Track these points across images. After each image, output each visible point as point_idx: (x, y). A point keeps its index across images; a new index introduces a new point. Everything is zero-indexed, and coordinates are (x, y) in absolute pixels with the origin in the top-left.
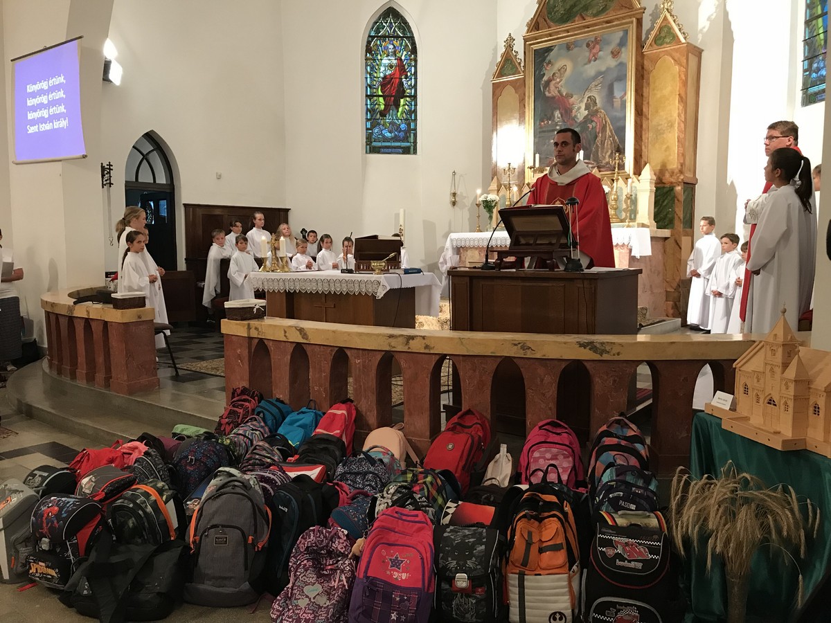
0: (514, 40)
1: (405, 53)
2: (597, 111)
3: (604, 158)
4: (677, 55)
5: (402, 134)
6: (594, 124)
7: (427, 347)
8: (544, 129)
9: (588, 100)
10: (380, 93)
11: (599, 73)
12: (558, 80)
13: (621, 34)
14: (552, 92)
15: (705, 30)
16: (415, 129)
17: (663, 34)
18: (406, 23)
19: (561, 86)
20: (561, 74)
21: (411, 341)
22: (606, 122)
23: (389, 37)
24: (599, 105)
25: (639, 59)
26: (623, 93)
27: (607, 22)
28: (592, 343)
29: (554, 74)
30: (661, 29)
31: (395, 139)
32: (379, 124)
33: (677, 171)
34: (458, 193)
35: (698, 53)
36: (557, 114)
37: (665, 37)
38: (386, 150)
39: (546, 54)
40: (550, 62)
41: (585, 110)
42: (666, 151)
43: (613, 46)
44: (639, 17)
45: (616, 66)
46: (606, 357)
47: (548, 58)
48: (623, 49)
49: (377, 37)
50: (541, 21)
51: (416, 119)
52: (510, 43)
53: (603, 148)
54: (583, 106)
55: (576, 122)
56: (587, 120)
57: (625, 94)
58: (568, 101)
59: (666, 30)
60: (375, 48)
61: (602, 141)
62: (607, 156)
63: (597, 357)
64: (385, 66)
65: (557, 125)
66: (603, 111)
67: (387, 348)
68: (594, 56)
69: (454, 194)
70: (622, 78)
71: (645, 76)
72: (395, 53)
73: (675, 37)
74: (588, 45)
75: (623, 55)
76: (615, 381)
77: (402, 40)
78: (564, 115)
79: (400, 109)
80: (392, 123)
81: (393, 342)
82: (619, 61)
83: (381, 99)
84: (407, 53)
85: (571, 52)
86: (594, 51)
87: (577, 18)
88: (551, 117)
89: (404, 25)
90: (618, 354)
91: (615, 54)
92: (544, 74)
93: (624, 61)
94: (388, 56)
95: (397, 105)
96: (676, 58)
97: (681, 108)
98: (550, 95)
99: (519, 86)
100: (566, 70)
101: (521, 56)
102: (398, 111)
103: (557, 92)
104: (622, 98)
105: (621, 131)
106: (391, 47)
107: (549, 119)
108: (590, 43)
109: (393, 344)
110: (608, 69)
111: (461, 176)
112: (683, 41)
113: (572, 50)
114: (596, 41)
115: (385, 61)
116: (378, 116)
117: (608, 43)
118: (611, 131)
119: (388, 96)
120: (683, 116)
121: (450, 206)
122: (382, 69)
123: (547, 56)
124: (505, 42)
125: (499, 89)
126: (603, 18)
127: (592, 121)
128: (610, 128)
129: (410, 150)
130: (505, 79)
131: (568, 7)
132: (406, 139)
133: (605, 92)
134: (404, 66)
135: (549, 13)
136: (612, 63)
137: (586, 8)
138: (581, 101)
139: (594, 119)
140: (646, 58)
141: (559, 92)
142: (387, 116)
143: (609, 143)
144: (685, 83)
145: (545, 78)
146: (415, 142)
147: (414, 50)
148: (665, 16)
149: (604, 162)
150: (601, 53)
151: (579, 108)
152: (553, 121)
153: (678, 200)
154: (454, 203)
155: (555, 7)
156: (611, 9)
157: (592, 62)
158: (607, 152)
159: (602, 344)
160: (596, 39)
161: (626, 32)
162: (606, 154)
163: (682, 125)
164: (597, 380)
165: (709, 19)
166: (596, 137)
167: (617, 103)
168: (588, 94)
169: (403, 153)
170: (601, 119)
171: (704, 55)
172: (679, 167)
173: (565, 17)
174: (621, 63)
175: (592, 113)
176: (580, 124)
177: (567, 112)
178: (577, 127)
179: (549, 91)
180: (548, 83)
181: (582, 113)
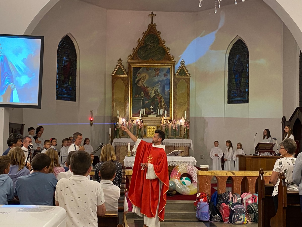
0: (122, 61)
4: (187, 80)
5: (70, 92)
6: (157, 99)
9: (155, 90)
10: (62, 73)
12: (143, 81)
14: (140, 84)
16: (75, 90)
18: (73, 43)
19: (144, 83)
20: (144, 78)
24: (159, 93)
27: (163, 64)
29: (141, 78)
30: (181, 70)
31: (68, 94)
32: (61, 87)
36: (142, 93)
37: (182, 73)
38: (64, 99)
40: (139, 73)
43: (164, 72)
44: (174, 64)
49: (62, 47)
50: (135, 57)
51: (76, 86)
53: (161, 108)
55: (150, 97)
56: (154, 97)
57: (169, 90)
58: (147, 89)
61: (160, 106)
66: (161, 95)
68: (157, 74)
69: (92, 121)
70: (168, 84)
71: (176, 85)
72: (68, 56)
73: (185, 74)
74: (155, 70)
75: (168, 76)
78: (145, 94)
79: (70, 81)
80: (67, 87)
83: (62, 76)
85: (148, 71)
86: (157, 73)
87: (150, 59)
88: (140, 94)
91: (165, 75)
94: (65, 56)
95: (69, 79)
97: (188, 98)
98: (139, 86)
99: (125, 79)
100: (146, 77)
103: (142, 85)
107: (139, 95)
108: (156, 69)
112: (189, 76)
114: (158, 70)
115: (65, 59)
118: (164, 103)
119: (65, 74)
120: (189, 101)
122: (64, 62)
123: (138, 71)
124: (118, 61)
125: (115, 79)
127: (157, 98)
128: (163, 101)
130: (118, 76)
131: (146, 54)
132: (72, 94)
133: (161, 88)
135: (139, 55)
136: (164, 78)
137: (153, 56)
138: (152, 90)
140: (176, 79)
141: (143, 85)
143: (163, 107)
145: (137, 79)
146: (75, 96)
148: (182, 66)
150: (160, 74)
151: (151, 93)
152: (141, 95)
154: (92, 124)
156: (163, 59)
157: (157, 77)
160: (158, 68)
161: (169, 69)
166: (158, 104)
168: (155, 88)
169: (71, 100)
170: (160, 98)
172: (188, 118)
173: (145, 58)
174: (167, 79)
175: (157, 95)
176: (152, 98)
177: (147, 93)
178: (151, 99)
179: (139, 84)
180: (138, 81)
181: (152, 95)
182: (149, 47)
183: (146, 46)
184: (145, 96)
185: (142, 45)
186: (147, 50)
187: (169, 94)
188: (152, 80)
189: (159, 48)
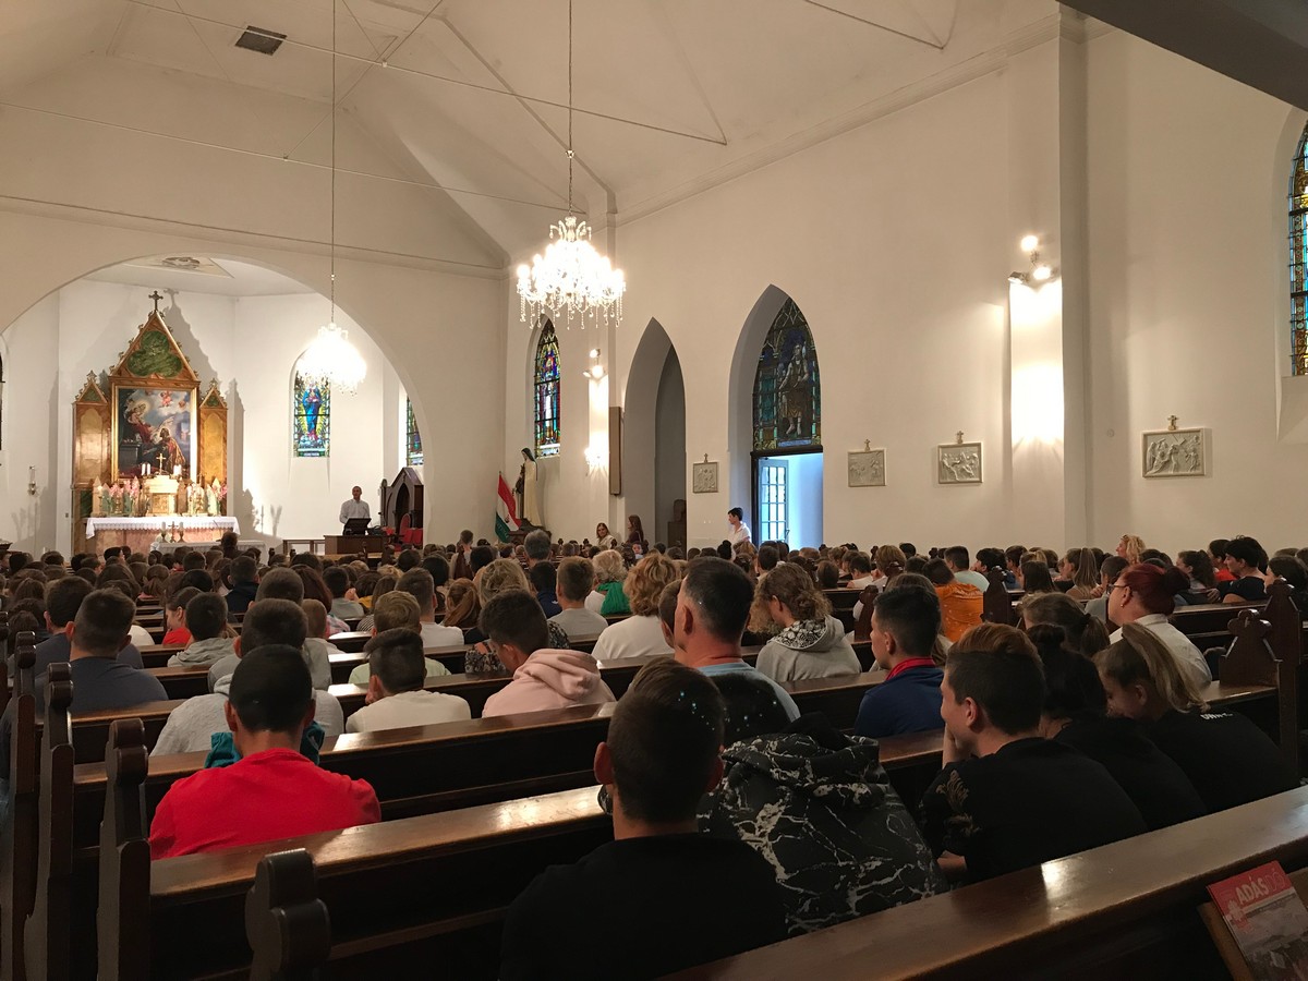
0: (95, 376)
2: (169, 439)
4: (221, 415)
6: (167, 447)
8: (127, 445)
9: (162, 431)
11: (171, 415)
12: (138, 413)
13: (186, 393)
14: (134, 420)
17: (214, 398)
19: (141, 418)
20: (141, 410)
22: (176, 447)
24: (171, 435)
25: (198, 412)
26: (188, 431)
27: (176, 384)
29: (135, 409)
30: (213, 394)
36: (138, 436)
37: (213, 402)
40: (131, 400)
41: (160, 437)
43: (180, 400)
44: (197, 385)
45: (183, 413)
48: (188, 404)
50: (123, 371)
52: (92, 377)
53: (174, 463)
54: (159, 434)
55: (153, 443)
56: (161, 443)
57: (190, 431)
58: (147, 429)
61: (173, 459)
66: (173, 440)
68: (166, 403)
69: (33, 486)
70: (187, 421)
71: (204, 423)
74: (162, 395)
75: (188, 407)
78: (144, 438)
82: (185, 410)
85: (148, 396)
86: (167, 400)
87: (152, 375)
88: (134, 438)
91: (181, 405)
93: (188, 411)
98: (132, 422)
99: (103, 411)
100: (145, 408)
103: (137, 421)
104: (187, 433)
107: (130, 439)
108: (164, 394)
110: (177, 413)
112: (225, 407)
113: (150, 395)
114: (169, 395)
117: (177, 397)
118: (180, 453)
121: (29, 494)
125: (82, 409)
126: (172, 380)
127: (166, 445)
128: (179, 451)
130: (87, 404)
131: (145, 365)
133: (175, 428)
135: (130, 366)
136: (180, 410)
137: (159, 370)
139: (167, 443)
140: (202, 412)
141: (139, 421)
143: (179, 460)
145: (127, 410)
148: (214, 390)
150: (172, 403)
152: (135, 440)
154: (33, 493)
155: (135, 363)
156: (178, 376)
157: (165, 407)
160: (168, 392)
161: (189, 394)
166: (169, 456)
167: (184, 436)
170: (172, 444)
173: (143, 372)
174: (186, 412)
175: (166, 440)
176: (156, 446)
177: (146, 437)
179: (131, 419)
180: (130, 414)
181: (158, 439)
182: (151, 354)
183: (144, 352)
184: (143, 442)
185: (138, 349)
186: (147, 360)
187: (188, 438)
188: (156, 413)
189: (170, 357)
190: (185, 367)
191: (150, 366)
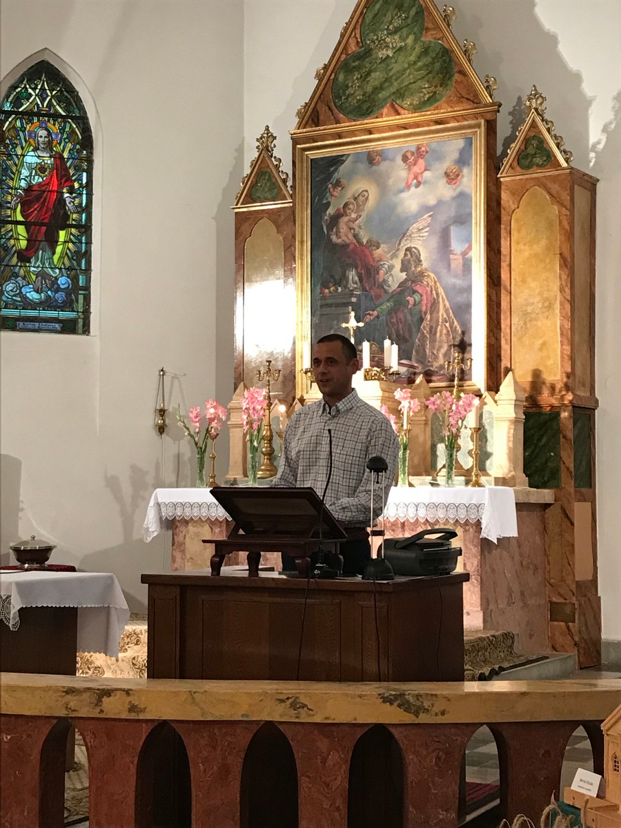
0: (275, 138)
1: (70, 146)
2: (422, 274)
3: (436, 358)
4: (555, 188)
5: (60, 296)
6: (417, 297)
7: (133, 708)
8: (330, 301)
9: (406, 255)
10: (20, 218)
11: (426, 209)
12: (354, 216)
13: (461, 143)
15: (601, 147)
16: (87, 288)
17: (531, 150)
18: (71, 90)
19: (360, 227)
20: (358, 206)
21: (105, 699)
22: (437, 294)
23: (39, 114)
24: (425, 264)
25: (493, 189)
26: (467, 245)
27: (438, 122)
28: (402, 695)
29: (346, 205)
30: (527, 141)
31: (48, 304)
32: (17, 275)
33: (559, 386)
34: (170, 408)
35: (591, 184)
37: (534, 156)
38: (30, 325)
39: (332, 169)
40: (338, 183)
41: (402, 271)
42: (541, 349)
43: (447, 164)
44: (489, 117)
45: (454, 198)
46: (423, 718)
47: (336, 175)
48: (465, 171)
49: (17, 113)
50: (323, 109)
51: (88, 269)
52: (266, 143)
53: (433, 341)
54: (397, 264)
55: (386, 292)
56: (405, 289)
57: (470, 248)
58: (372, 255)
59: (535, 143)
60: (12, 133)
61: (431, 328)
62: (441, 355)
63: (408, 718)
64: (30, 168)
65: (352, 295)
66: (432, 275)
67: (62, 713)
68: (416, 178)
69: (162, 412)
70: (463, 220)
71: (504, 218)
72: (49, 146)
73: (550, 156)
74: (405, 159)
75: (465, 180)
76: (438, 758)
77: (65, 122)
78: (364, 279)
79: (59, 249)
80: (42, 275)
81: (73, 701)
82: (458, 190)
83: (21, 229)
84: (75, 146)
85: (374, 168)
86: (416, 169)
87: (385, 111)
89: (69, 96)
90: (443, 713)
92: (328, 204)
93: (467, 190)
94: (36, 149)
95: (53, 242)
96: (554, 192)
97: (564, 277)
98: (339, 241)
99: (283, 220)
100: (367, 199)
101: (287, 167)
102: (54, 253)
103: (350, 236)
104: (464, 254)
105: (463, 310)
106: (43, 133)
107: (338, 283)
108: (409, 155)
109: (72, 705)
110: (440, 203)
111: (175, 377)
112: (564, 164)
113: (378, 163)
114: (419, 153)
115: (31, 159)
116: (15, 260)
117: (439, 157)
118: (446, 311)
119: (35, 224)
120: (568, 290)
121: (154, 433)
122: (25, 173)
123: (334, 172)
124: (258, 140)
125: (247, 224)
126: (430, 115)
127: (415, 292)
128: (445, 306)
129: (77, 325)
130: (257, 207)
131: (369, 89)
132: (68, 305)
133: (434, 242)
134: (67, 169)
135: (337, 97)
137: (400, 94)
138: (394, 256)
139: (418, 288)
140: (503, 187)
141: (355, 236)
142: (33, 260)
143: (444, 331)
144: (570, 235)
145: (331, 211)
146: (87, 312)
147: (87, 142)
148: (533, 121)
149: (436, 364)
150: (427, 174)
151: (391, 268)
152: (346, 287)
153: (565, 437)
154: (161, 429)
155: (347, 87)
156: (444, 99)
157: (413, 189)
158: (440, 347)
159: (418, 696)
160: (418, 148)
161: (469, 142)
162: (438, 350)
163: (568, 306)
164: (410, 757)
165: (605, 130)
166: (421, 320)
167: (456, 262)
168: (405, 244)
169: (63, 331)
170: (429, 289)
171: (600, 187)
172: (565, 380)
173: (365, 107)
174: (462, 194)
175: (414, 279)
176: (393, 295)
178: (388, 301)
179: (337, 234)
180: (335, 219)
181: (395, 277)
182: (382, 54)
183: (368, 52)
184: (364, 290)
185: (353, 48)
186: (375, 70)
187: (467, 267)
188: (393, 208)
189: (426, 51)
190: (462, 73)
191: (381, 88)
